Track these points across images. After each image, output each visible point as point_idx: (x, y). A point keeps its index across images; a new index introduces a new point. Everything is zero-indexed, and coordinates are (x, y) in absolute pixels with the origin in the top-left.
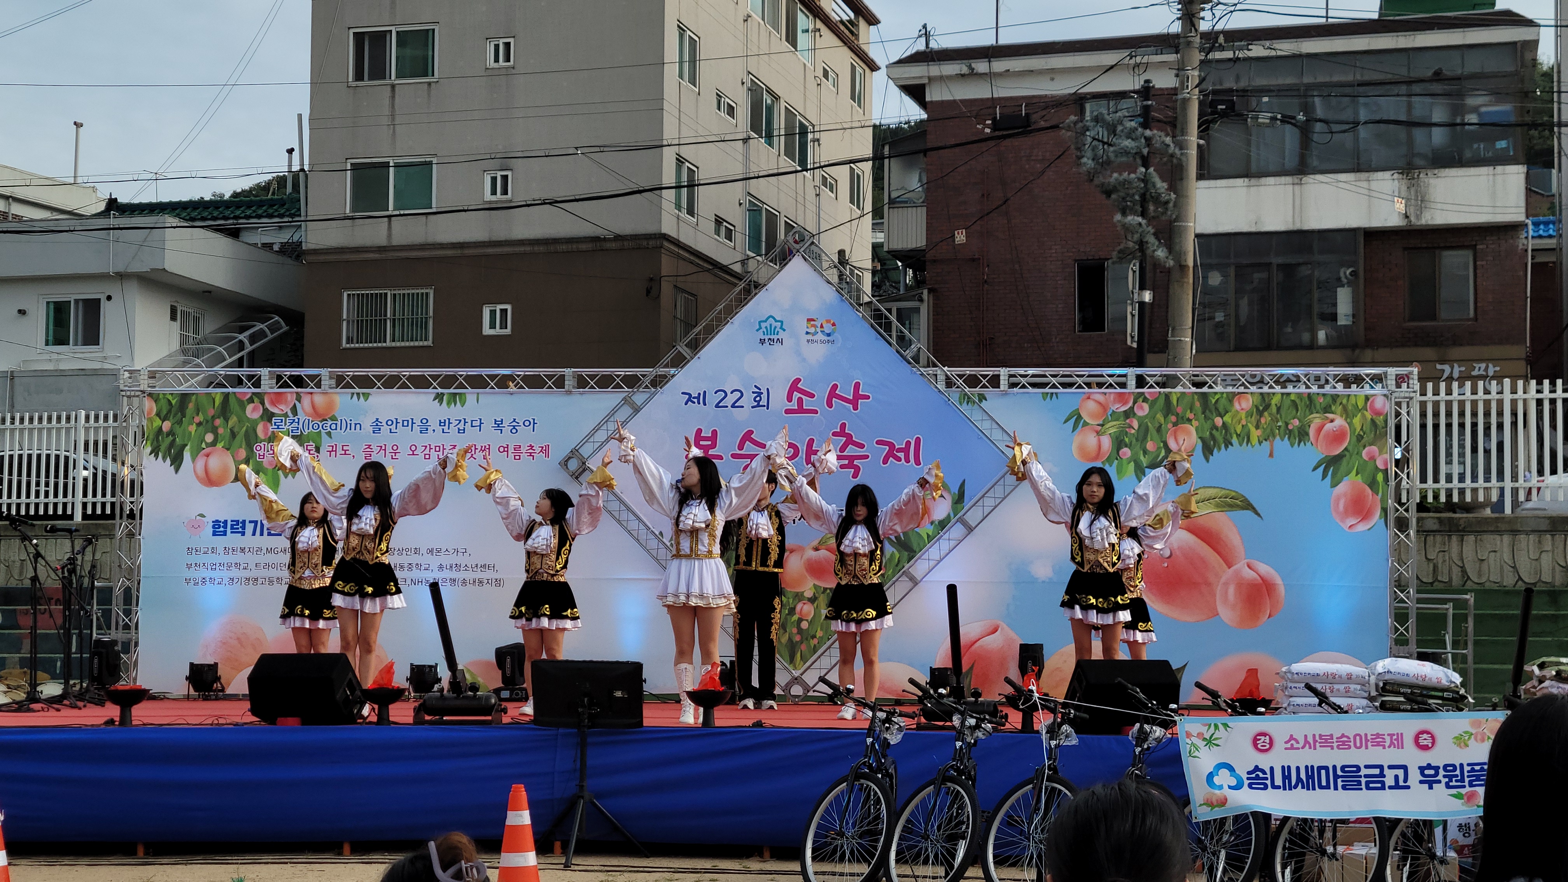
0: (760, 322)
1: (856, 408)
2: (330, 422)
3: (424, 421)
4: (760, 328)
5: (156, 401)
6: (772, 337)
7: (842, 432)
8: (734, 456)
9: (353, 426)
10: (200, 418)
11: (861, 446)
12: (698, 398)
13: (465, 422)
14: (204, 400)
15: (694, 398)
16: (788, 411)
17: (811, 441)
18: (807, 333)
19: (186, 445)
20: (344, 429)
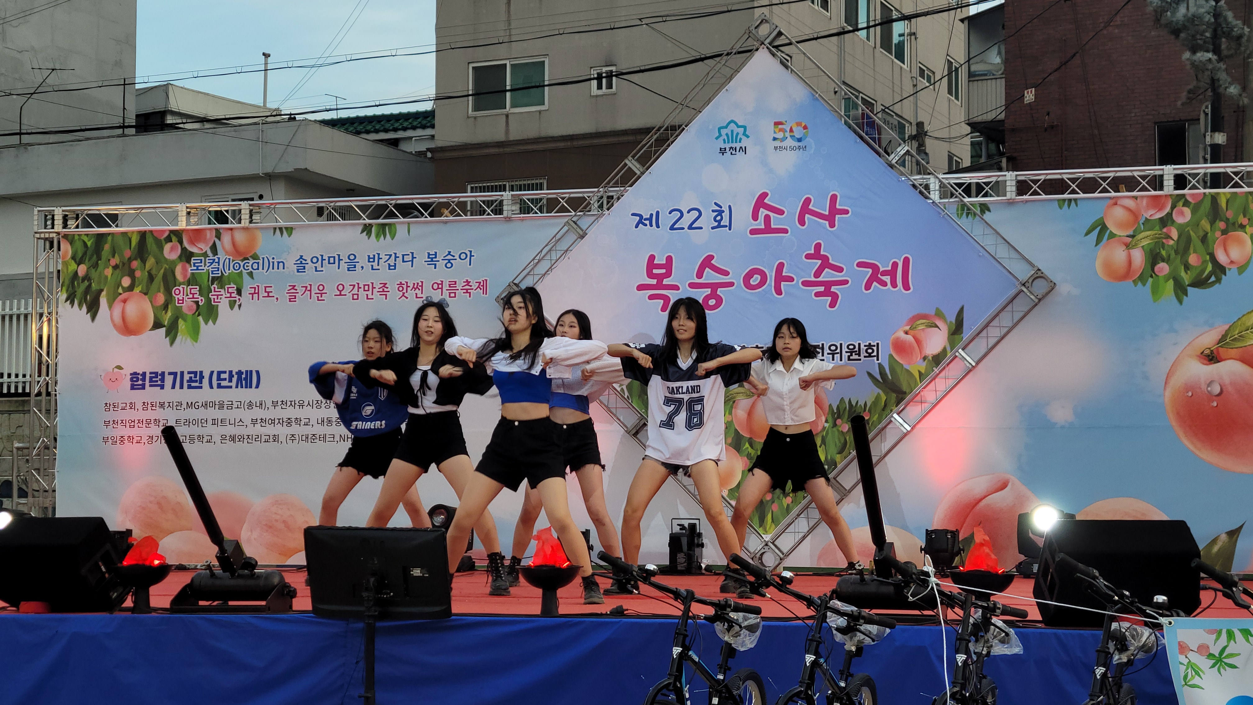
0: (719, 129)
1: (832, 225)
2: (252, 261)
3: (352, 257)
4: (720, 135)
5: (71, 244)
6: (734, 145)
7: (816, 254)
8: (692, 285)
9: (276, 264)
10: (116, 260)
11: (840, 270)
12: (650, 219)
13: (396, 257)
14: (120, 241)
15: (646, 219)
16: (753, 232)
17: (781, 266)
18: (775, 139)
19: (102, 290)
20: (266, 269)
